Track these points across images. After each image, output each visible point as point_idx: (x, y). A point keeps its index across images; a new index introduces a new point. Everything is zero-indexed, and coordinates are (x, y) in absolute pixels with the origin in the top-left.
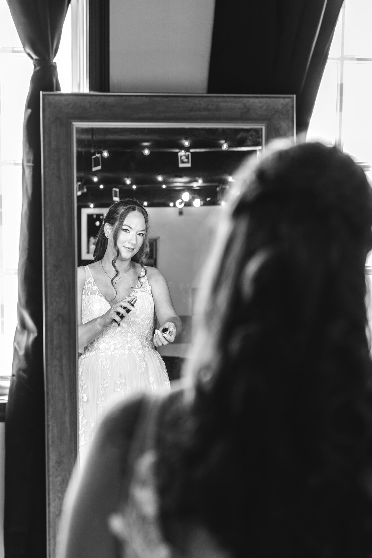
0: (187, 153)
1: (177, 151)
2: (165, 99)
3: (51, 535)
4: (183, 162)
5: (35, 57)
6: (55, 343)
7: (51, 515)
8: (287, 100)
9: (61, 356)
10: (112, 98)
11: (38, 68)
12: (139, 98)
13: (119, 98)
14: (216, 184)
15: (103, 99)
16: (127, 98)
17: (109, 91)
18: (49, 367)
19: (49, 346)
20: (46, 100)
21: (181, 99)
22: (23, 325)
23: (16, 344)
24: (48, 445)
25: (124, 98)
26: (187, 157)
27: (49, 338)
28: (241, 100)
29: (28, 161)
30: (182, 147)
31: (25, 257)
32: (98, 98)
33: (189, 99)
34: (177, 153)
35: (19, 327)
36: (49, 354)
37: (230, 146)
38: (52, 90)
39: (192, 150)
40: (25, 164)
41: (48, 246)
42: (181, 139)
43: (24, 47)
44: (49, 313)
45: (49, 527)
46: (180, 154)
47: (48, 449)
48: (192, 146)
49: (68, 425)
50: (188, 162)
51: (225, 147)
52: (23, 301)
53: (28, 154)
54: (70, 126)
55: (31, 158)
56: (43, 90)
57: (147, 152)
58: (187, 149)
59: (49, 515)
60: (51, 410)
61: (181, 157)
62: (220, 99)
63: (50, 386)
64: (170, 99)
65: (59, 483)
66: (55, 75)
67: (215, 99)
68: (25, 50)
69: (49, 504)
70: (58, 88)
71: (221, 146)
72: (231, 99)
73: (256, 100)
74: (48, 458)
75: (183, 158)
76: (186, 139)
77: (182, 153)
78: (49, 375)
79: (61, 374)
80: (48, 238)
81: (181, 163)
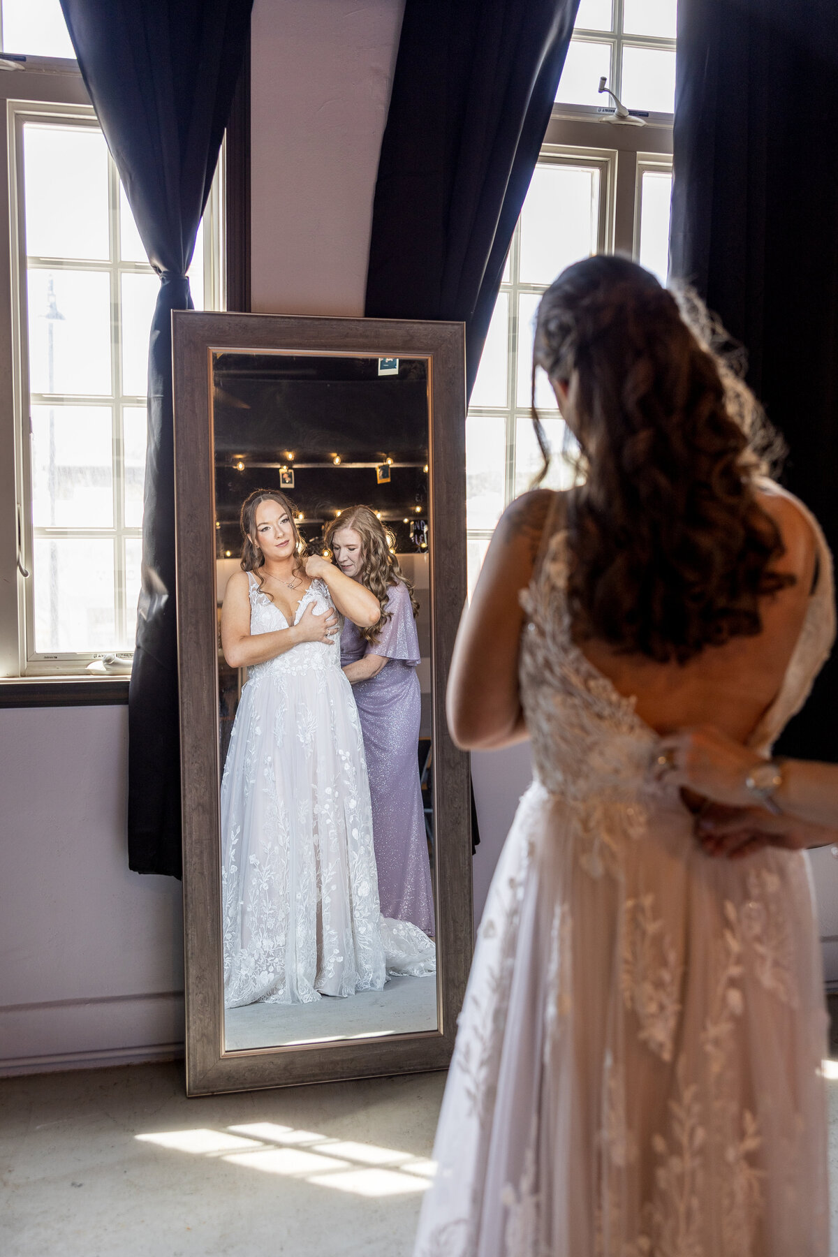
0: (290, 471)
1: (278, 466)
2: (317, 323)
3: (187, 832)
4: (284, 482)
5: (163, 269)
6: (190, 607)
7: (187, 809)
8: (456, 327)
9: (197, 622)
10: (254, 319)
11: (167, 283)
12: (287, 320)
13: (263, 319)
14: (322, 521)
15: (245, 320)
16: (273, 320)
17: (250, 312)
18: (183, 634)
19: (183, 608)
20: (178, 320)
21: (335, 322)
22: (150, 589)
23: (140, 610)
24: (183, 726)
25: (268, 319)
26: (290, 476)
27: (183, 600)
28: (403, 325)
29: (156, 392)
30: (284, 461)
31: (153, 505)
32: (239, 319)
33: (344, 323)
34: (277, 470)
35: (144, 591)
36: (183, 618)
37: (343, 461)
38: (184, 309)
39: (296, 466)
40: (152, 395)
41: (181, 492)
42: (282, 451)
43: (150, 258)
44: (183, 571)
45: (185, 823)
46: (281, 471)
47: (183, 730)
48: (296, 461)
49: (205, 703)
50: (290, 482)
51: (337, 461)
52: (151, 558)
53: (156, 381)
54: (206, 351)
55: (161, 388)
56: (173, 309)
57: (241, 466)
58: (289, 464)
59: (184, 809)
60: (185, 684)
61: (283, 475)
62: (380, 324)
63: (184, 657)
64: (322, 322)
65: (195, 771)
66: (187, 291)
67: (374, 324)
68: (150, 262)
69: (184, 796)
70: (191, 306)
71: (331, 460)
72: (393, 325)
73: (421, 327)
74: (183, 742)
75: (285, 476)
76: (290, 451)
77: (284, 470)
78: (183, 643)
79: (197, 643)
80: (181, 481)
81: (283, 483)
